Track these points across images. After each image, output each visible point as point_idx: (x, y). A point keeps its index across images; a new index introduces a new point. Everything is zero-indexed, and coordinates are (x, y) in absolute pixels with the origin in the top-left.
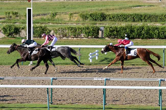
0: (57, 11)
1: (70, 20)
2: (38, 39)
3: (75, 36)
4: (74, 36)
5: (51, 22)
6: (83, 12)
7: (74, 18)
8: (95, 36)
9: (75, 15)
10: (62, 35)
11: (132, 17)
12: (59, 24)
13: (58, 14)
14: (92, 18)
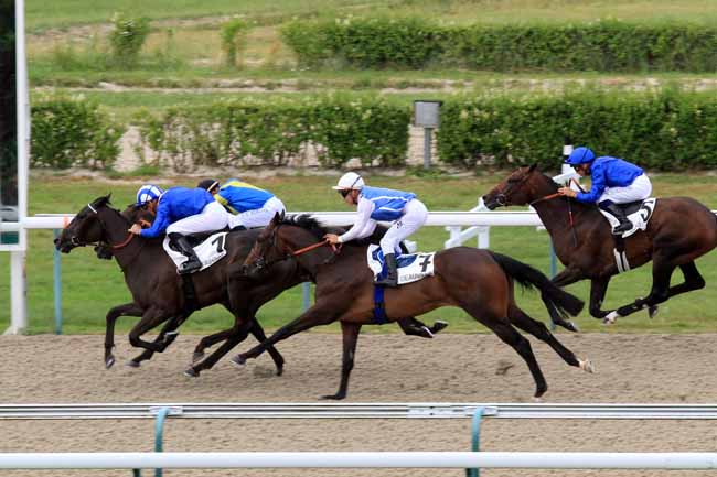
0: (146, 14)
1: (232, 61)
2: (47, 181)
3: (267, 155)
4: (259, 161)
5: (119, 74)
6: (307, 16)
7: (251, 50)
8: (384, 158)
9: (257, 32)
10: (188, 152)
11: (594, 43)
12: (167, 91)
13: (157, 30)
14: (360, 51)
